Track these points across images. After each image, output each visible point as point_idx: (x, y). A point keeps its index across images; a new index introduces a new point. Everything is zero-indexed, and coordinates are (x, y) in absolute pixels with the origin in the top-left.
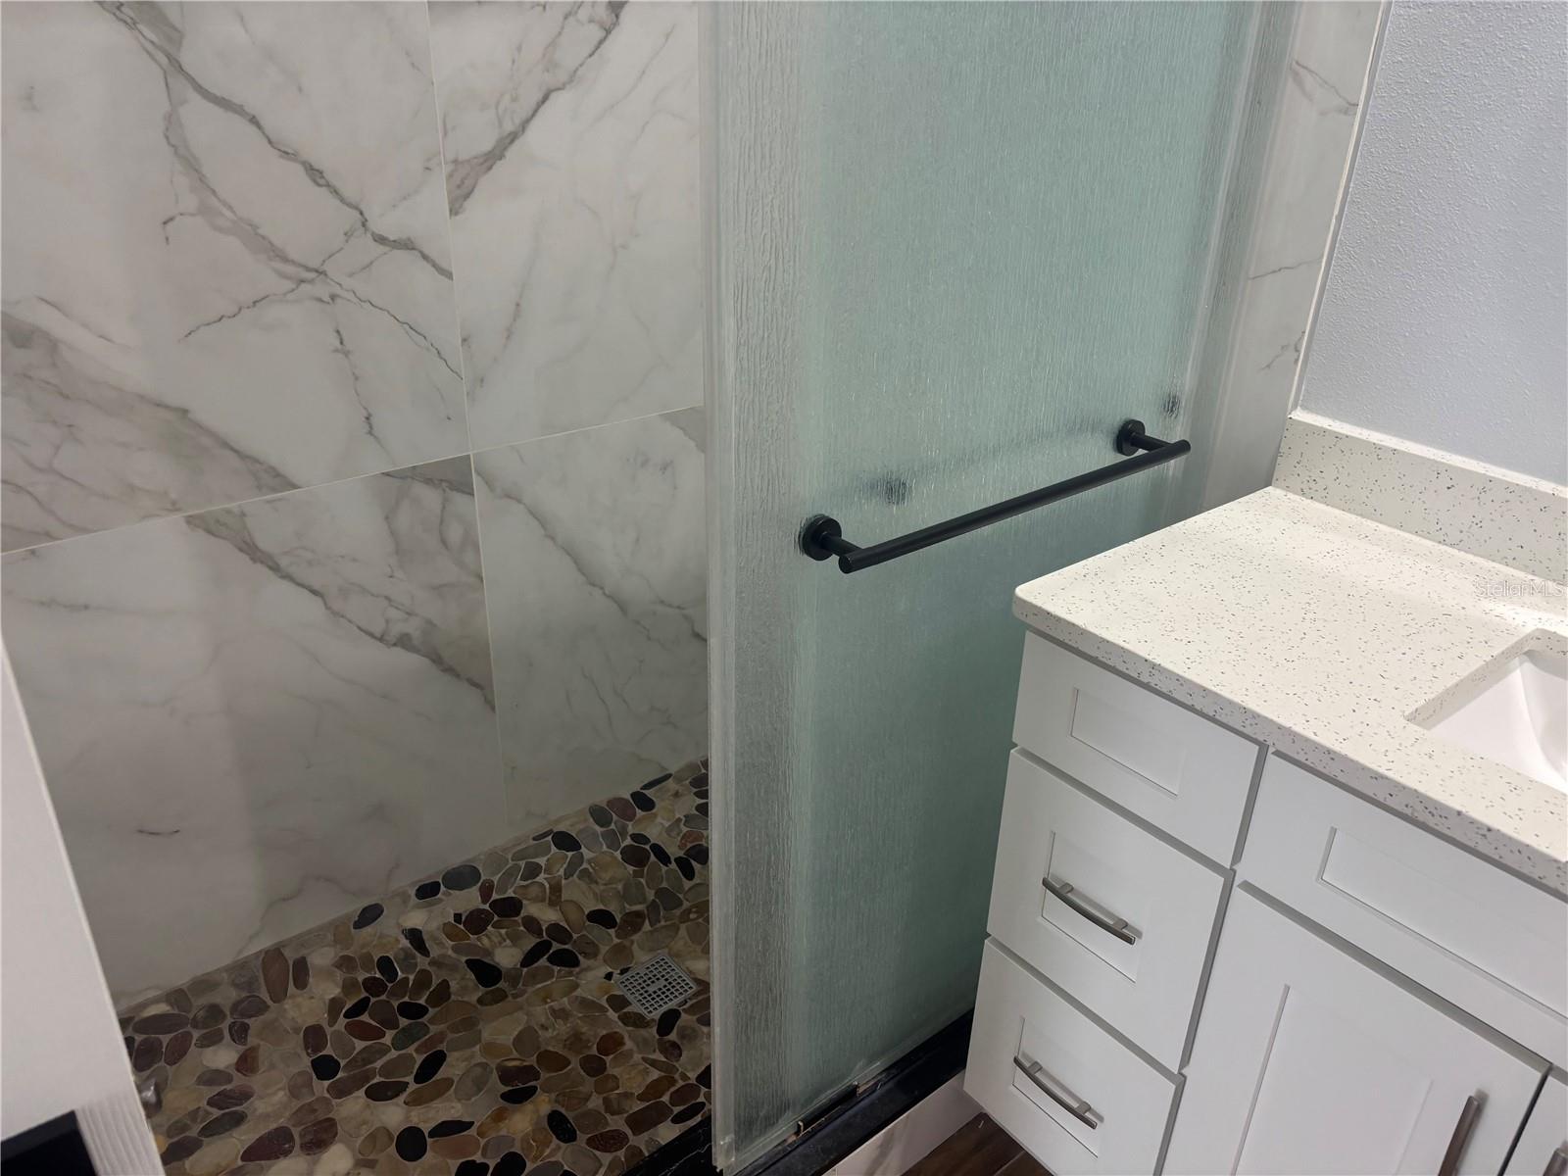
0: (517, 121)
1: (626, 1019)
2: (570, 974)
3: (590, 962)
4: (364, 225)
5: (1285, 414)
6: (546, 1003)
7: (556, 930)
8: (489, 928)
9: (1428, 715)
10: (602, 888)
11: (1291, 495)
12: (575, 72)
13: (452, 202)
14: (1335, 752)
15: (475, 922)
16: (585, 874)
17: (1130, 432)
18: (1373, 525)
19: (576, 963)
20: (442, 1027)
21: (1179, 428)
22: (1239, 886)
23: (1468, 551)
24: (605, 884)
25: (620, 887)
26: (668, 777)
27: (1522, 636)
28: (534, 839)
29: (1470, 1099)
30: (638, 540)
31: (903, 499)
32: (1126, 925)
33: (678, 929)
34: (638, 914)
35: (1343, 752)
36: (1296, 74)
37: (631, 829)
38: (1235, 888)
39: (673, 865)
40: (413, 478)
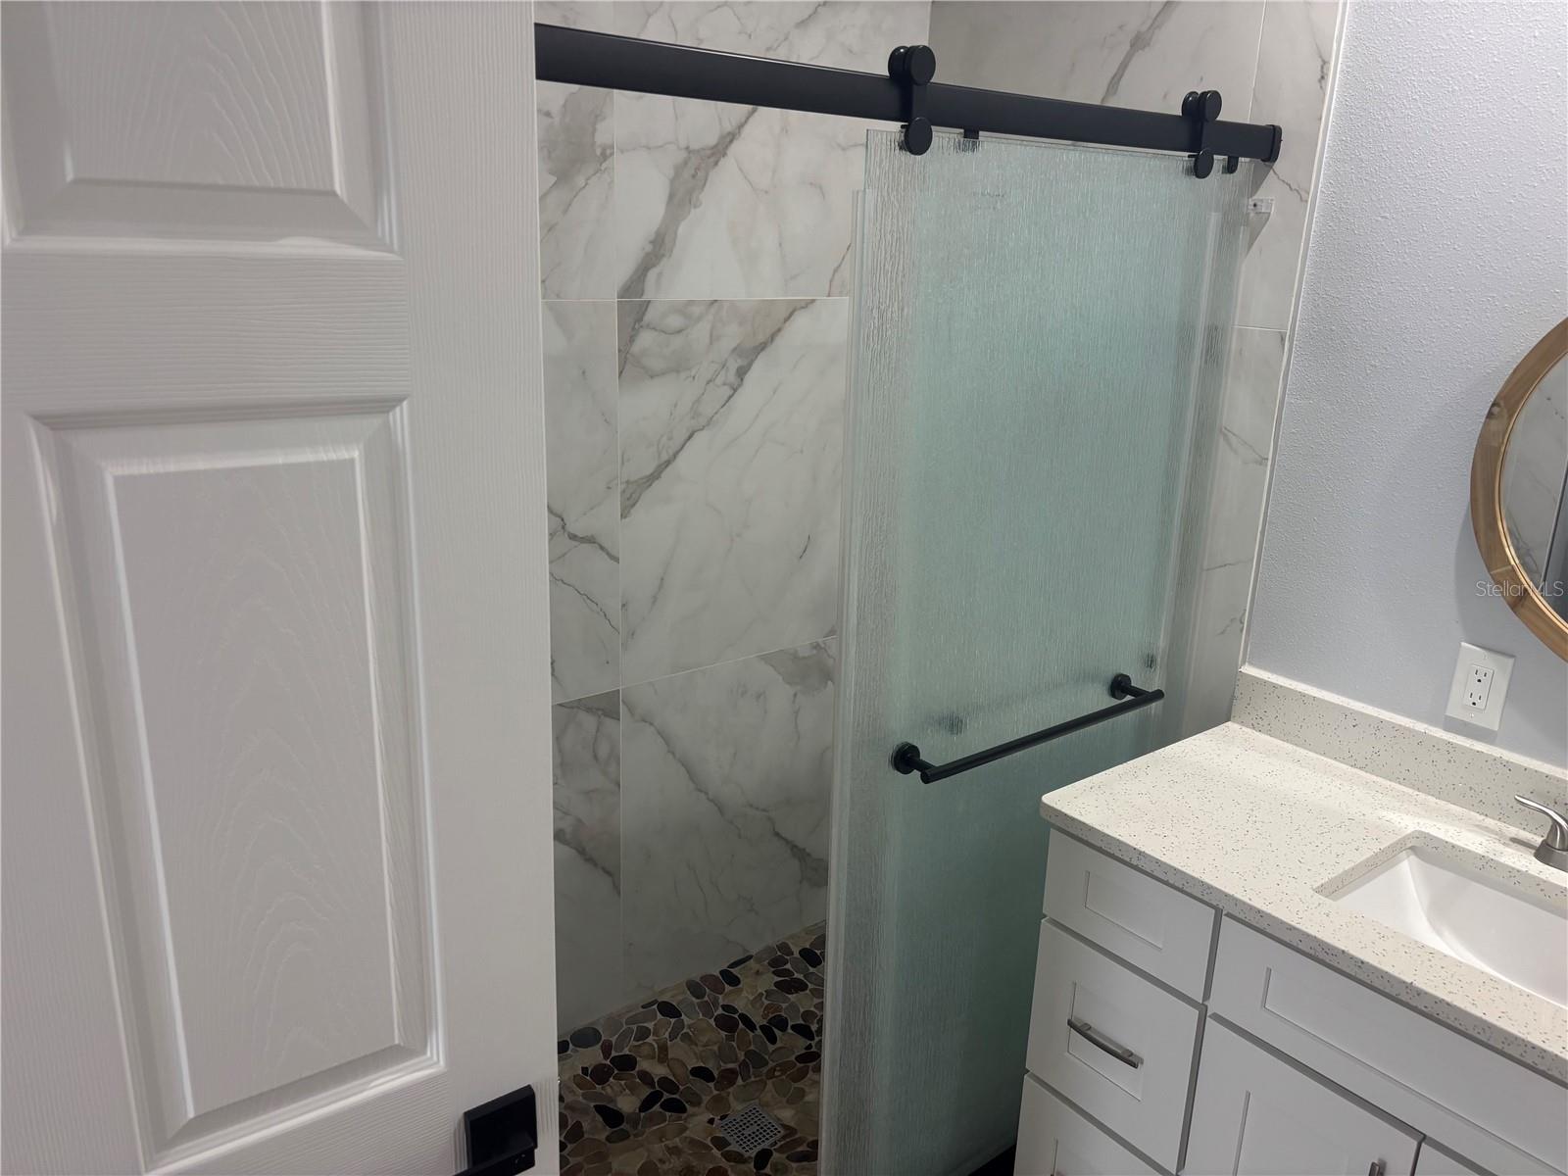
0: (671, 452)
1: (728, 1156)
2: (680, 1119)
3: (695, 1109)
4: (563, 528)
5: (1237, 669)
6: (662, 1142)
7: (664, 1081)
8: (611, 1079)
9: (1334, 889)
10: (701, 1049)
11: (1244, 728)
12: (711, 419)
13: (623, 511)
14: (1263, 912)
15: (600, 1075)
16: (686, 1037)
17: (1120, 682)
18: (1304, 752)
19: (683, 1110)
20: (579, 1159)
21: (1157, 679)
22: (1210, 1017)
23: (1372, 772)
24: (704, 1046)
25: (716, 1048)
26: (750, 957)
27: (1403, 835)
28: (643, 1007)
29: (1373, 1165)
30: (735, 754)
31: (961, 732)
32: (1132, 1054)
33: (766, 1084)
34: (732, 1071)
35: (1269, 911)
36: (1225, 435)
37: (722, 1001)
38: (1208, 1019)
39: (759, 1032)
40: (579, 708)
